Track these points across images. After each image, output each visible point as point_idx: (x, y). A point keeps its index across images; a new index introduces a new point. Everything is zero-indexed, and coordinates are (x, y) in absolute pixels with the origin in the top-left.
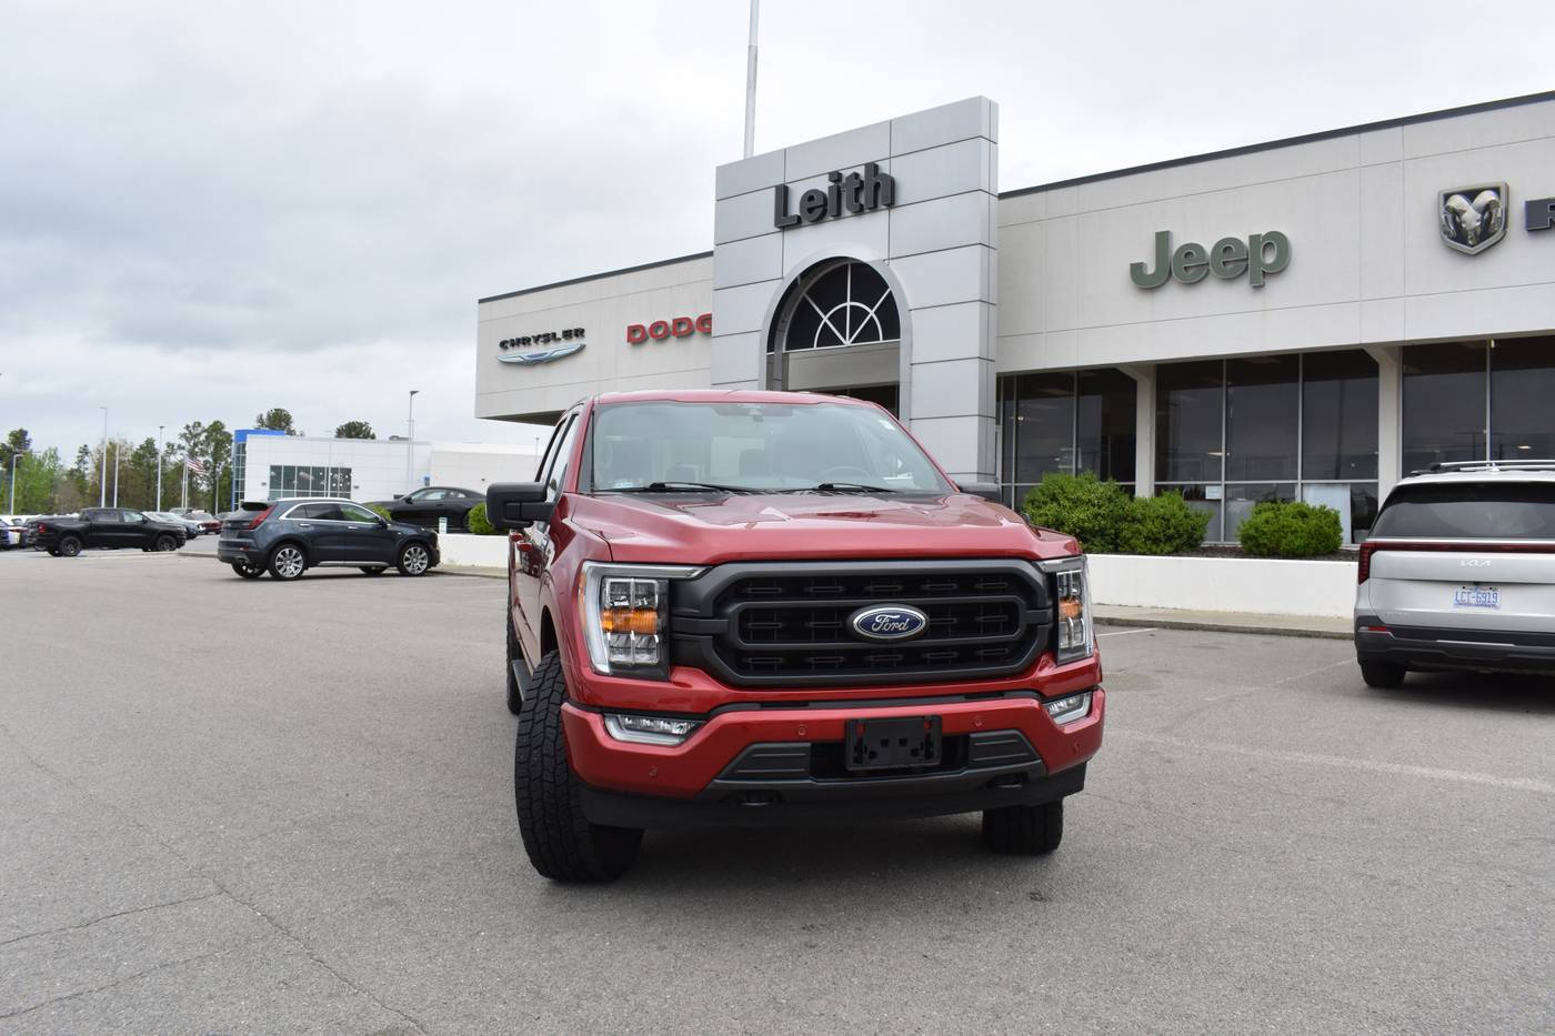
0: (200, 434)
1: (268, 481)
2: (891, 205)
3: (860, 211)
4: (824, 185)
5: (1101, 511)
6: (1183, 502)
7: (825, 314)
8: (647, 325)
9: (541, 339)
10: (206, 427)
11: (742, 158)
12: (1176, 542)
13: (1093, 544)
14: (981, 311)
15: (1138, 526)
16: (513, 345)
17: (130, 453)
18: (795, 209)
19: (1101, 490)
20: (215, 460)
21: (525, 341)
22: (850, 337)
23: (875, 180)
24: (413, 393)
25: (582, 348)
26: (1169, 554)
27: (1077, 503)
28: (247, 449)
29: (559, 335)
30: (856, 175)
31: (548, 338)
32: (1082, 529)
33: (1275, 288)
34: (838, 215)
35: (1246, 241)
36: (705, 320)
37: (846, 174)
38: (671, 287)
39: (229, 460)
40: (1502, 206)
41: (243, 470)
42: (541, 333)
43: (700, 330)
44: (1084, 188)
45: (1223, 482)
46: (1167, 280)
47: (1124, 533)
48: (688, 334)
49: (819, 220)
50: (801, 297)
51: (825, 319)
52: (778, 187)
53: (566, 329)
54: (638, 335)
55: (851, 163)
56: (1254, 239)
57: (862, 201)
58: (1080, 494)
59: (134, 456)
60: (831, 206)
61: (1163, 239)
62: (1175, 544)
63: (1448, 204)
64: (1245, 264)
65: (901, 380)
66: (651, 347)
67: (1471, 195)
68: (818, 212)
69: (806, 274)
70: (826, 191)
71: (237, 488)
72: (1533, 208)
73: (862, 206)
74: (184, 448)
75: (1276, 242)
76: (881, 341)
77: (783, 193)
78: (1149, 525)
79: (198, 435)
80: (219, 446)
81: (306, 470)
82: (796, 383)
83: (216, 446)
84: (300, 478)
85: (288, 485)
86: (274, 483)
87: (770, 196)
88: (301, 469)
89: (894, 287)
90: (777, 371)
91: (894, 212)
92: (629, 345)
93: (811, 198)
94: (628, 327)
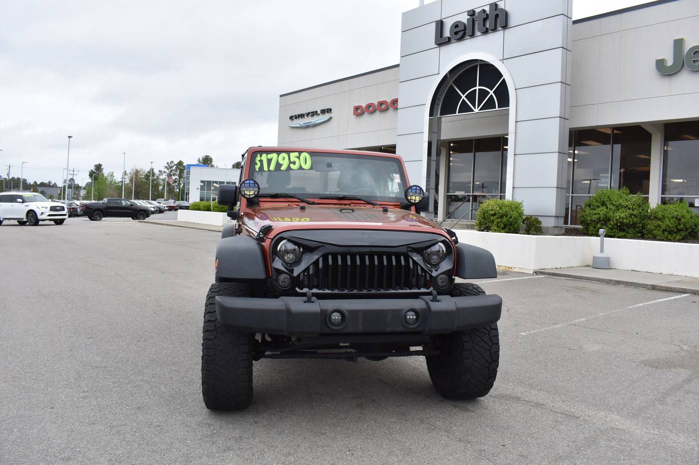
0: (173, 167)
1: (199, 187)
2: (505, 27)
3: (486, 32)
4: (464, 18)
5: (634, 213)
6: (688, 208)
7: (464, 95)
8: (364, 105)
9: (310, 115)
10: (176, 163)
11: (418, 6)
12: (683, 233)
13: (628, 232)
14: (561, 89)
15: (659, 222)
16: (296, 118)
17: (144, 174)
18: (447, 33)
19: (634, 199)
20: (180, 178)
21: (301, 116)
22: (478, 107)
23: (496, 13)
25: (331, 118)
26: (679, 241)
27: (618, 207)
28: (190, 172)
29: (319, 112)
30: (484, 11)
31: (314, 114)
32: (622, 223)
34: (473, 35)
36: (395, 102)
37: (477, 11)
38: (377, 84)
41: (189, 183)
42: (310, 112)
43: (392, 107)
46: (682, 68)
47: (649, 226)
48: (387, 109)
49: (461, 39)
50: (450, 84)
51: (463, 97)
52: (437, 22)
53: (322, 109)
54: (359, 111)
57: (488, 26)
58: (621, 201)
59: (145, 176)
60: (469, 31)
61: (678, 44)
62: (683, 234)
65: (509, 132)
66: (366, 117)
68: (461, 34)
69: (453, 71)
70: (465, 21)
73: (487, 29)
74: (166, 173)
76: (497, 109)
77: (440, 25)
78: (667, 222)
79: (172, 167)
80: (182, 171)
81: (216, 182)
82: (445, 135)
83: (180, 171)
84: (213, 186)
85: (209, 189)
86: (202, 188)
87: (432, 28)
88: (214, 182)
89: (506, 76)
90: (435, 127)
91: (507, 31)
92: (355, 116)
93: (457, 26)
94: (354, 107)
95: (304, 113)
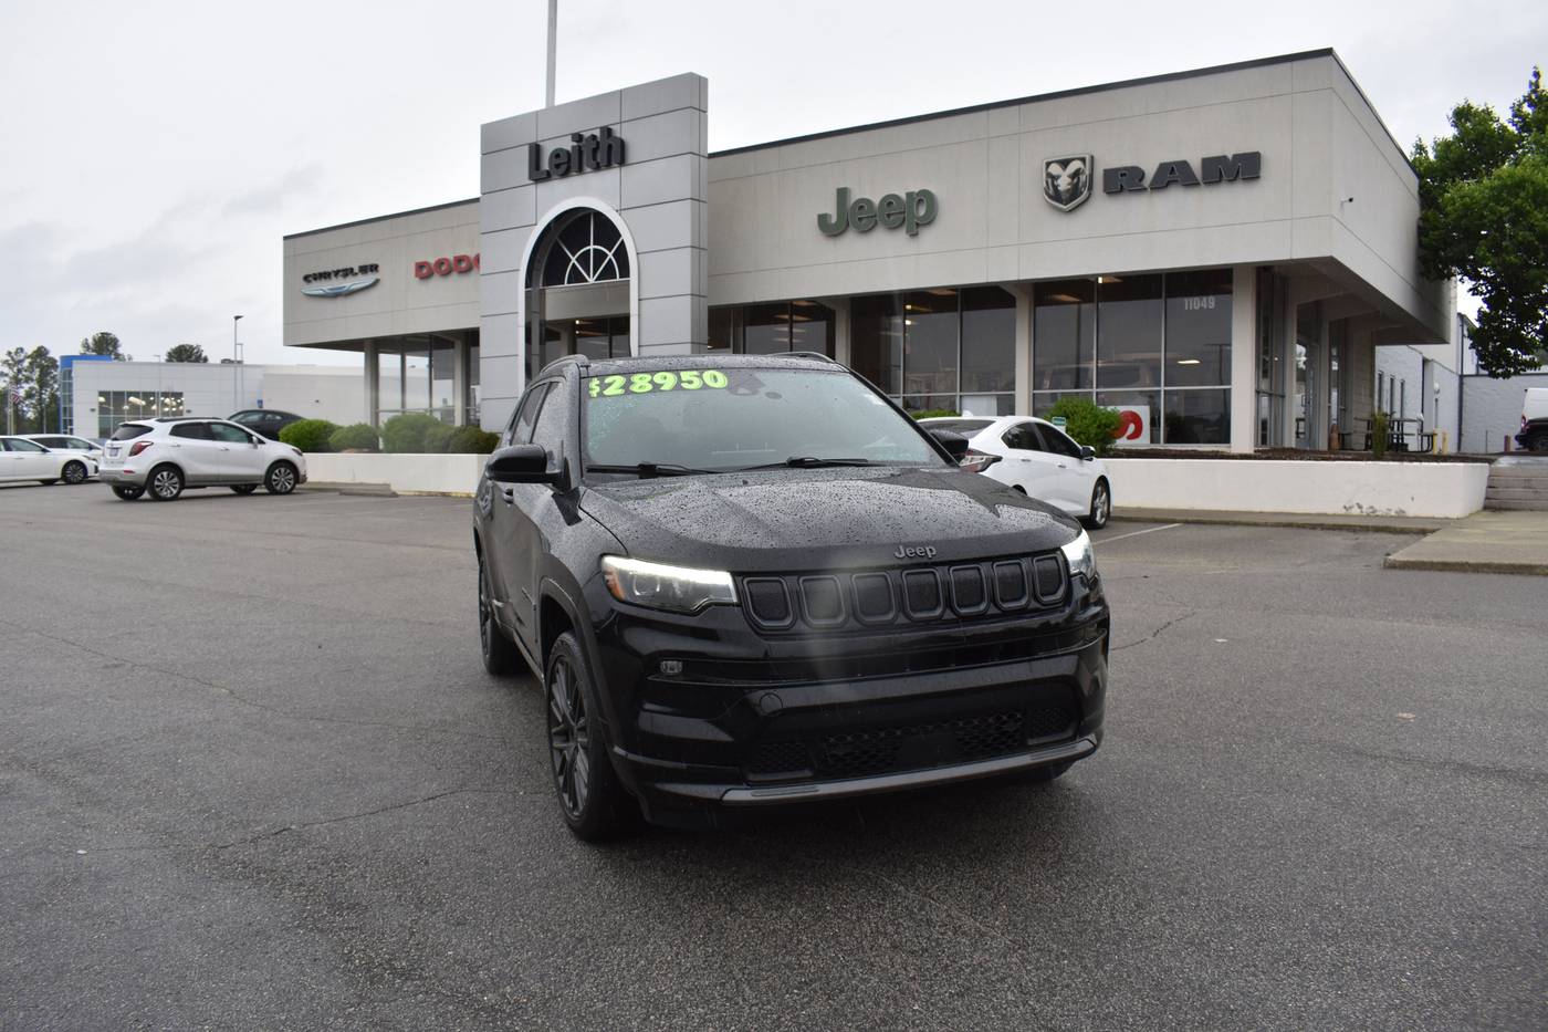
0: (23, 361)
1: (97, 407)
2: (622, 162)
3: (597, 168)
4: (568, 145)
7: (573, 255)
8: (432, 260)
9: (340, 274)
10: (30, 353)
14: (692, 255)
16: (315, 279)
18: (545, 166)
20: (41, 387)
21: (325, 276)
22: (594, 275)
23: (609, 141)
24: (237, 318)
25: (377, 281)
28: (73, 375)
29: (356, 270)
30: (594, 137)
31: (348, 272)
33: (928, 236)
34: (580, 171)
35: (903, 196)
36: (477, 260)
38: (452, 227)
39: (56, 386)
40: (1087, 172)
41: (71, 396)
42: (340, 268)
44: (783, 149)
45: (902, 395)
46: (847, 228)
48: (466, 270)
49: (565, 174)
50: (553, 239)
51: (574, 260)
52: (531, 145)
53: (363, 264)
54: (425, 271)
55: (590, 127)
56: (909, 195)
57: (599, 159)
60: (575, 164)
61: (842, 194)
63: (1049, 170)
64: (902, 216)
65: (631, 313)
66: (436, 281)
67: (1064, 163)
68: (563, 168)
69: (557, 221)
70: (570, 150)
71: (65, 415)
72: (1109, 174)
73: (598, 163)
74: (6, 375)
75: (925, 198)
76: (618, 279)
77: (536, 150)
79: (21, 361)
80: (45, 372)
81: (136, 394)
82: (552, 314)
83: (41, 372)
84: (129, 403)
85: (118, 410)
86: (103, 409)
87: (525, 153)
88: (131, 394)
89: (626, 236)
90: (534, 303)
91: (624, 169)
92: (417, 279)
93: (558, 156)
94: (417, 264)
95: (329, 270)
